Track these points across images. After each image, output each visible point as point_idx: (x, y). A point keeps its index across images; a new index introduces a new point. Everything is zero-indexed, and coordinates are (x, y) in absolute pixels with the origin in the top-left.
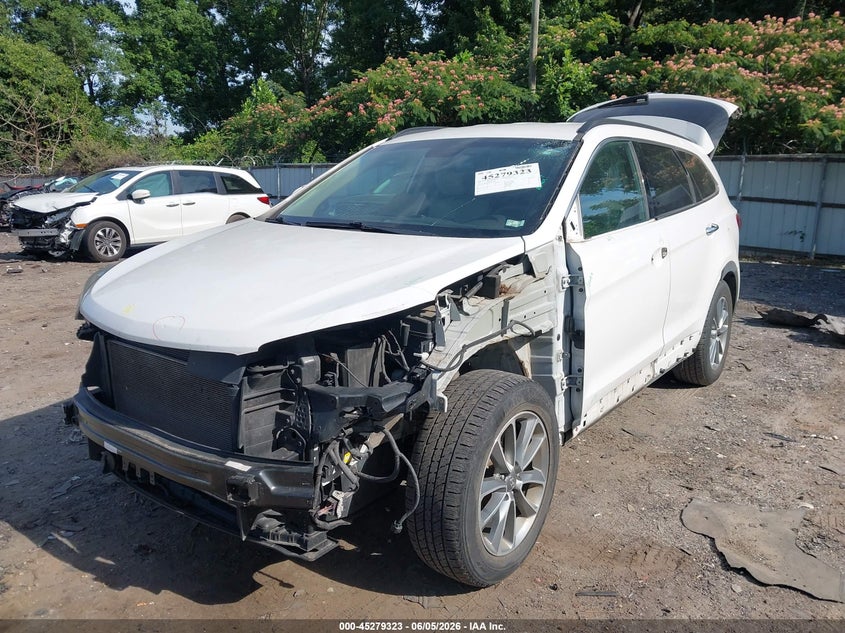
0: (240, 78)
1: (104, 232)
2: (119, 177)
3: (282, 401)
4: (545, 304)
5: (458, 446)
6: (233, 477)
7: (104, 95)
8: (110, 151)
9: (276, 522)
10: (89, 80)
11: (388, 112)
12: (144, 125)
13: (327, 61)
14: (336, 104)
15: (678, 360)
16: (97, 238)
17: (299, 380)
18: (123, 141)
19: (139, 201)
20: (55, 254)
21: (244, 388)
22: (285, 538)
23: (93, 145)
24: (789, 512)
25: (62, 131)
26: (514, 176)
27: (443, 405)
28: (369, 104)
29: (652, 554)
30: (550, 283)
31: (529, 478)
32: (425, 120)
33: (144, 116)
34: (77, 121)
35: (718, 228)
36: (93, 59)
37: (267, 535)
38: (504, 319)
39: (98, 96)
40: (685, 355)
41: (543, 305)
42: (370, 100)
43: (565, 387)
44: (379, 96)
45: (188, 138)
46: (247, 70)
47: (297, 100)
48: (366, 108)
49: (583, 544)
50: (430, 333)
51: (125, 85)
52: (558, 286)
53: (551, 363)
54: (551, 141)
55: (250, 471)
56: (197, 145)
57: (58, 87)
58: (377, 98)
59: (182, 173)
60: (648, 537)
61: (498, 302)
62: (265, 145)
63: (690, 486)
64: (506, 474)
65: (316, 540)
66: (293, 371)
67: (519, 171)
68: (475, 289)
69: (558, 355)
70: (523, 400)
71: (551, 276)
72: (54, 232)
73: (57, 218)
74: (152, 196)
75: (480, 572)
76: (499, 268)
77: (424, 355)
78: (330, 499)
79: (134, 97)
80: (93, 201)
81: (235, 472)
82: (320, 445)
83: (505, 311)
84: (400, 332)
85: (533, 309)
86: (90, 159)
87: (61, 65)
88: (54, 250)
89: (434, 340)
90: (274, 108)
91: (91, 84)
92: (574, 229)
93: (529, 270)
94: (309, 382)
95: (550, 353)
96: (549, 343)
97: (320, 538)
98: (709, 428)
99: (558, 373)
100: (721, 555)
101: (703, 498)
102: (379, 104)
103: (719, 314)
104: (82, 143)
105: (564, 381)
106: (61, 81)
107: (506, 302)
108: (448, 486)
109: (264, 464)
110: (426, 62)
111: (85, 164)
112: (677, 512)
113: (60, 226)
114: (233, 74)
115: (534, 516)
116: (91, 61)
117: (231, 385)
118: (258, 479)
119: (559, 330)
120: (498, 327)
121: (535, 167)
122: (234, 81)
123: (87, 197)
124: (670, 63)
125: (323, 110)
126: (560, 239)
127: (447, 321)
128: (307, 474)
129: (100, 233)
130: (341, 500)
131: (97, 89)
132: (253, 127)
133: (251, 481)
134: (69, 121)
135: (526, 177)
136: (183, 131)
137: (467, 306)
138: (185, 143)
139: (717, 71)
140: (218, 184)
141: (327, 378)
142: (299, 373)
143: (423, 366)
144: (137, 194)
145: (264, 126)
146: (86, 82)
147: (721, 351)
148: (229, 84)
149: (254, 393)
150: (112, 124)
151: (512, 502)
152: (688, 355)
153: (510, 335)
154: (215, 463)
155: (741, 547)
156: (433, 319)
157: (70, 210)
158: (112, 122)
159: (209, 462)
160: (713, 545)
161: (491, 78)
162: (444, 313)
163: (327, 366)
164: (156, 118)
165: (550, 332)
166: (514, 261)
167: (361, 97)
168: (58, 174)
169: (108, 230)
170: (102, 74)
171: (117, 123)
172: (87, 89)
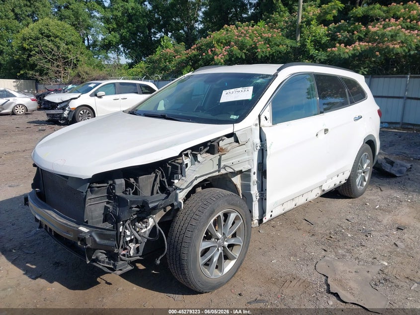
0: (158, 36)
1: (83, 111)
2: (92, 85)
3: (107, 200)
4: (246, 157)
5: (189, 225)
6: (81, 234)
7: (94, 45)
8: (94, 72)
9: (105, 256)
10: (87, 38)
11: (222, 53)
12: (112, 59)
13: (201, 26)
14: (199, 49)
15: (335, 185)
16: (80, 115)
17: (114, 191)
18: (100, 66)
19: (100, 97)
20: (62, 122)
21: (88, 193)
22: (109, 264)
23: (87, 69)
24: (373, 266)
25: (73, 62)
26: (241, 93)
27: (181, 205)
28: (213, 49)
29: (294, 282)
30: (249, 147)
31: (232, 241)
32: (240, 57)
33: (112, 55)
34: (80, 58)
35: (361, 117)
36: (89, 28)
37: (100, 261)
38: (219, 165)
39: (92, 45)
40: (340, 182)
41: (245, 157)
42: (214, 47)
43: (258, 198)
44: (218, 45)
45: (131, 66)
46: (160, 31)
47: (181, 47)
48: (212, 51)
49: (262, 275)
50: (179, 171)
51: (103, 40)
52: (254, 149)
53: (250, 186)
54: (263, 75)
55: (88, 232)
56: (134, 69)
57: (72, 42)
58: (217, 46)
59: (121, 84)
60: (295, 274)
61: (217, 156)
62: (165, 69)
63: (326, 249)
64: (218, 239)
65: (121, 265)
66: (112, 187)
67: (243, 90)
68: (206, 150)
69: (254, 182)
70: (226, 204)
71: (249, 144)
72: (61, 111)
73: (63, 105)
74: (107, 94)
75: (200, 285)
76: (219, 140)
77: (176, 181)
78: (128, 247)
79: (107, 46)
80: (79, 97)
81: (82, 232)
82: (123, 221)
83: (220, 160)
84: (166, 169)
85: (238, 159)
86: (85, 76)
87: (74, 31)
88: (61, 120)
89: (181, 174)
90: (171, 50)
91: (88, 40)
92: (267, 120)
93: (237, 141)
94: (119, 192)
95: (250, 181)
96: (249, 176)
97: (123, 265)
98: (348, 220)
99: (254, 191)
100: (328, 285)
101: (331, 256)
102: (218, 50)
103: (363, 162)
104: (83, 68)
105: (258, 195)
106: (73, 39)
107: (220, 156)
108: (183, 244)
109: (96, 229)
110: (244, 28)
111: (82, 78)
112: (315, 263)
113: (64, 109)
114: (155, 33)
115: (235, 260)
116: (88, 29)
117: (83, 192)
118: (91, 236)
119: (255, 169)
120: (216, 168)
121: (251, 89)
122: (155, 37)
123: (76, 95)
124: (370, 27)
125: (193, 52)
126: (256, 125)
127: (189, 165)
128: (113, 235)
129: (81, 112)
130: (132, 248)
131: (91, 42)
132: (160, 60)
133: (88, 237)
134: (77, 58)
135: (246, 93)
136: (130, 62)
137: (199, 157)
138: (129, 68)
139: (390, 31)
140: (139, 89)
141: (127, 191)
142: (114, 188)
143: (174, 187)
144: (99, 94)
145: (165, 60)
146: (86, 39)
147: (365, 181)
148: (153, 38)
149: (93, 196)
150: (97, 59)
151: (221, 253)
152: (342, 183)
153: (223, 172)
154: (74, 227)
155: (340, 282)
156: (181, 164)
157: (68, 101)
158: (97, 58)
159: (73, 227)
160: (326, 280)
161: (275, 35)
162: (187, 161)
163: (128, 185)
164: (117, 56)
165: (249, 170)
166: (229, 136)
167: (210, 45)
168: (70, 83)
169: (85, 111)
170: (93, 35)
171: (99, 58)
172: (86, 42)
